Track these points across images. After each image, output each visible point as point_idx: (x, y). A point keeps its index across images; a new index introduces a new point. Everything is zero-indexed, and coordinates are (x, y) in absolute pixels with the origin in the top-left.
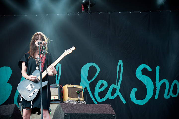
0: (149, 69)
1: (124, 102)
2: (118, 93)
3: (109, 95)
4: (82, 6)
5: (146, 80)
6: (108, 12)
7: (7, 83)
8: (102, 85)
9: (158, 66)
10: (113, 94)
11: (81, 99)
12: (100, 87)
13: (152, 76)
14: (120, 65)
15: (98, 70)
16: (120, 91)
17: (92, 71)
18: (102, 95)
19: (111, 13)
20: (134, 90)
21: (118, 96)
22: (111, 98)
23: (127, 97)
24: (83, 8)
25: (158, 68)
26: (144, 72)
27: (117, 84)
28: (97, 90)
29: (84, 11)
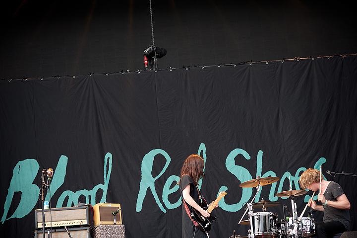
0: (247, 156)
4: (145, 58)
5: (242, 174)
6: (184, 67)
7: (33, 183)
8: (174, 183)
9: (260, 151)
11: (117, 223)
13: (250, 166)
14: (202, 151)
15: (169, 159)
17: (159, 162)
18: (173, 198)
19: (189, 69)
20: (223, 189)
24: (146, 62)
25: (260, 154)
26: (239, 160)
28: (167, 191)
29: (148, 66)
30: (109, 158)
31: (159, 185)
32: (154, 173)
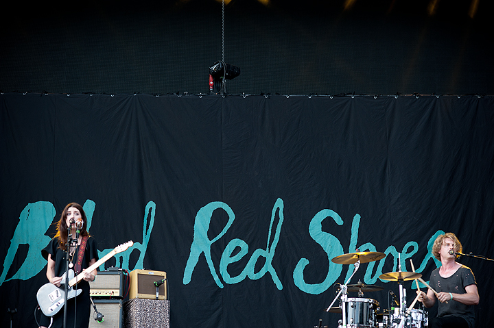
0: (339, 221)
1: (280, 286)
2: (268, 267)
3: (249, 272)
4: (211, 78)
5: (330, 244)
6: (262, 94)
7: (45, 234)
8: (238, 249)
9: (357, 215)
10: (257, 270)
12: (233, 254)
13: (343, 235)
14: (278, 209)
15: (232, 217)
16: (273, 264)
17: (218, 219)
18: (235, 269)
19: (269, 98)
20: (303, 263)
21: (268, 274)
22: (254, 277)
23: (286, 277)
24: (211, 83)
25: (357, 218)
26: (328, 225)
27: (268, 248)
28: (226, 259)
29: (213, 88)
30: (151, 208)
31: (217, 250)
32: (212, 233)
